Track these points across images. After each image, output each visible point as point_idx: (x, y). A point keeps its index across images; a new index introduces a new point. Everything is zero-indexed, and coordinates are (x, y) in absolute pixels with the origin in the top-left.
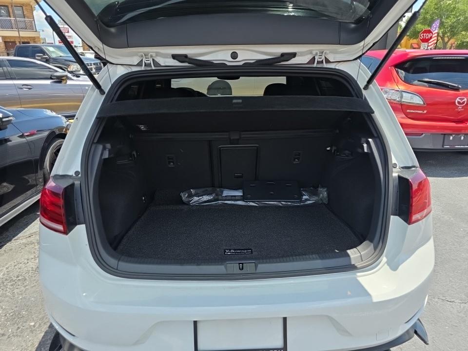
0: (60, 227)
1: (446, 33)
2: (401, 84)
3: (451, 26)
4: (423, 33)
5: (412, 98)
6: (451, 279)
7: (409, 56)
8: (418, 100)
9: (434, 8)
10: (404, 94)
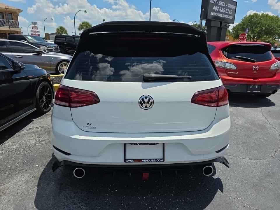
0: (67, 104)
1: (255, 36)
2: (225, 59)
3: (258, 32)
4: (241, 35)
5: (230, 66)
6: (246, 150)
7: (229, 44)
8: (233, 67)
9: (249, 22)
10: (227, 64)
